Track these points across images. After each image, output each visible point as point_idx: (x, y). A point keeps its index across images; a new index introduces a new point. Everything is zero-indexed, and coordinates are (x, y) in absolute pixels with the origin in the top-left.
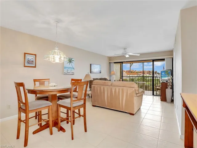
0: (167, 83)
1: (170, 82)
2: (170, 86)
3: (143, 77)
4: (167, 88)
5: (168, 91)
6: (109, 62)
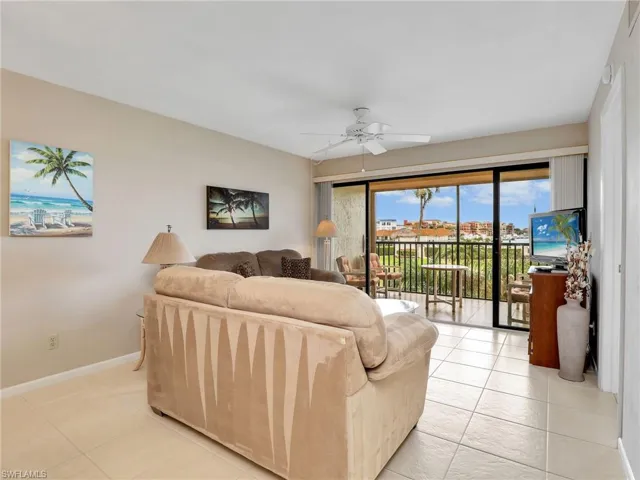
0: (565, 278)
1: (579, 273)
2: (579, 295)
4: (565, 302)
5: (570, 320)
6: (316, 183)
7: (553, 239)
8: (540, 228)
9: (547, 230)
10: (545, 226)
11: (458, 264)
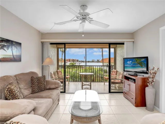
3: (86, 66)
4: (148, 86)
6: (42, 42)
7: (134, 65)
8: (128, 62)
9: (131, 63)
10: (131, 62)
11: (86, 72)
